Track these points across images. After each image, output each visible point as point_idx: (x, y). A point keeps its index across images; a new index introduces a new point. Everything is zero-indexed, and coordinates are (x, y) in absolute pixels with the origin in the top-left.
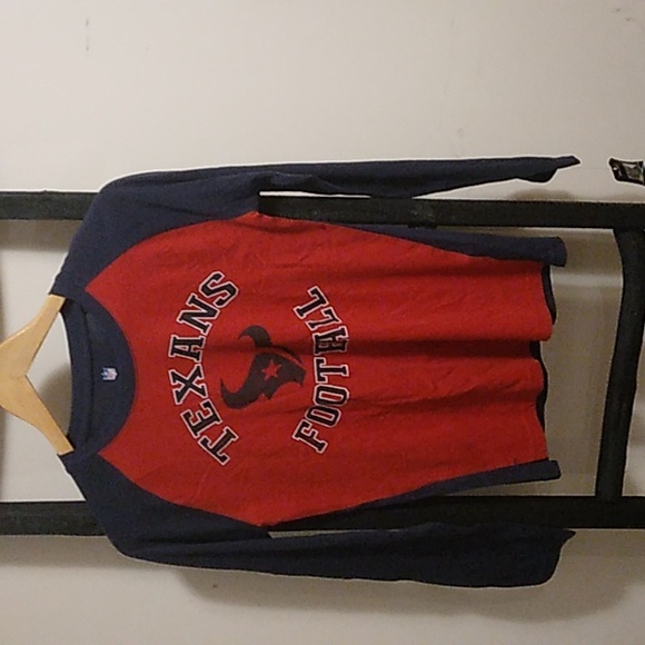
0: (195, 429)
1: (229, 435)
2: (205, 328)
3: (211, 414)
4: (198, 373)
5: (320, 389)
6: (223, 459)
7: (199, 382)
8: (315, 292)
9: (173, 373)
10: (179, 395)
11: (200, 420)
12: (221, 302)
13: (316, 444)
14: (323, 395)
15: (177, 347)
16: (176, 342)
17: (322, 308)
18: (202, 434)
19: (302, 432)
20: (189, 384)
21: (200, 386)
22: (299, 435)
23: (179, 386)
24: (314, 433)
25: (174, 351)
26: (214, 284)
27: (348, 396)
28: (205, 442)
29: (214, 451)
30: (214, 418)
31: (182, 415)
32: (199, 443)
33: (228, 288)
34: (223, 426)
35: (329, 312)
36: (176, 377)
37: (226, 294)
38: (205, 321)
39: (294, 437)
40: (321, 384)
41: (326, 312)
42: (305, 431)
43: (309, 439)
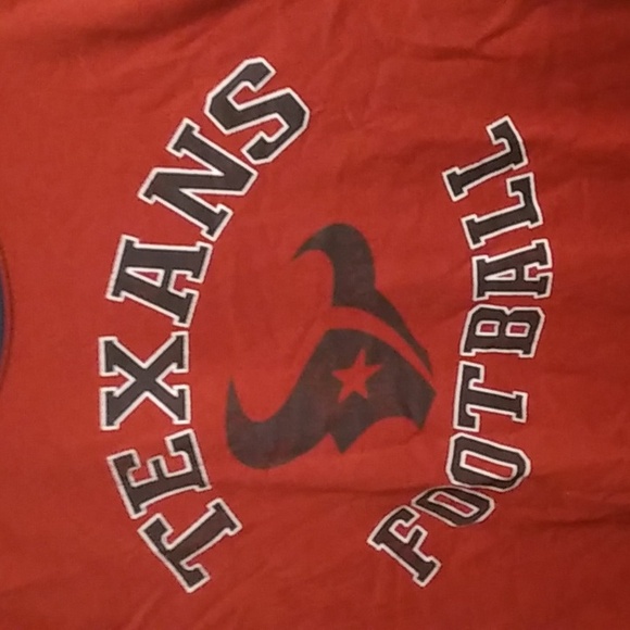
0: (137, 496)
1: (220, 520)
2: (212, 220)
3: (189, 468)
4: (174, 355)
5: (462, 444)
6: (193, 577)
7: (172, 380)
8: (503, 131)
9: (108, 344)
10: (116, 406)
11: (154, 477)
12: (261, 150)
13: (416, 562)
14: (469, 460)
15: (131, 271)
16: (132, 258)
17: (511, 173)
18: (152, 510)
19: (392, 529)
20: (146, 380)
21: (174, 391)
22: (384, 537)
23: (120, 380)
24: (418, 534)
25: (125, 283)
26: (245, 95)
27: (527, 471)
28: (156, 532)
29: (175, 556)
30: (195, 477)
31: (111, 459)
32: (141, 531)
33: (285, 106)
34: (210, 496)
35: (522, 186)
36: (115, 358)
37: (276, 125)
38: (214, 200)
39: (370, 541)
40: (464, 432)
41: (515, 186)
42: (400, 529)
43: (404, 550)
